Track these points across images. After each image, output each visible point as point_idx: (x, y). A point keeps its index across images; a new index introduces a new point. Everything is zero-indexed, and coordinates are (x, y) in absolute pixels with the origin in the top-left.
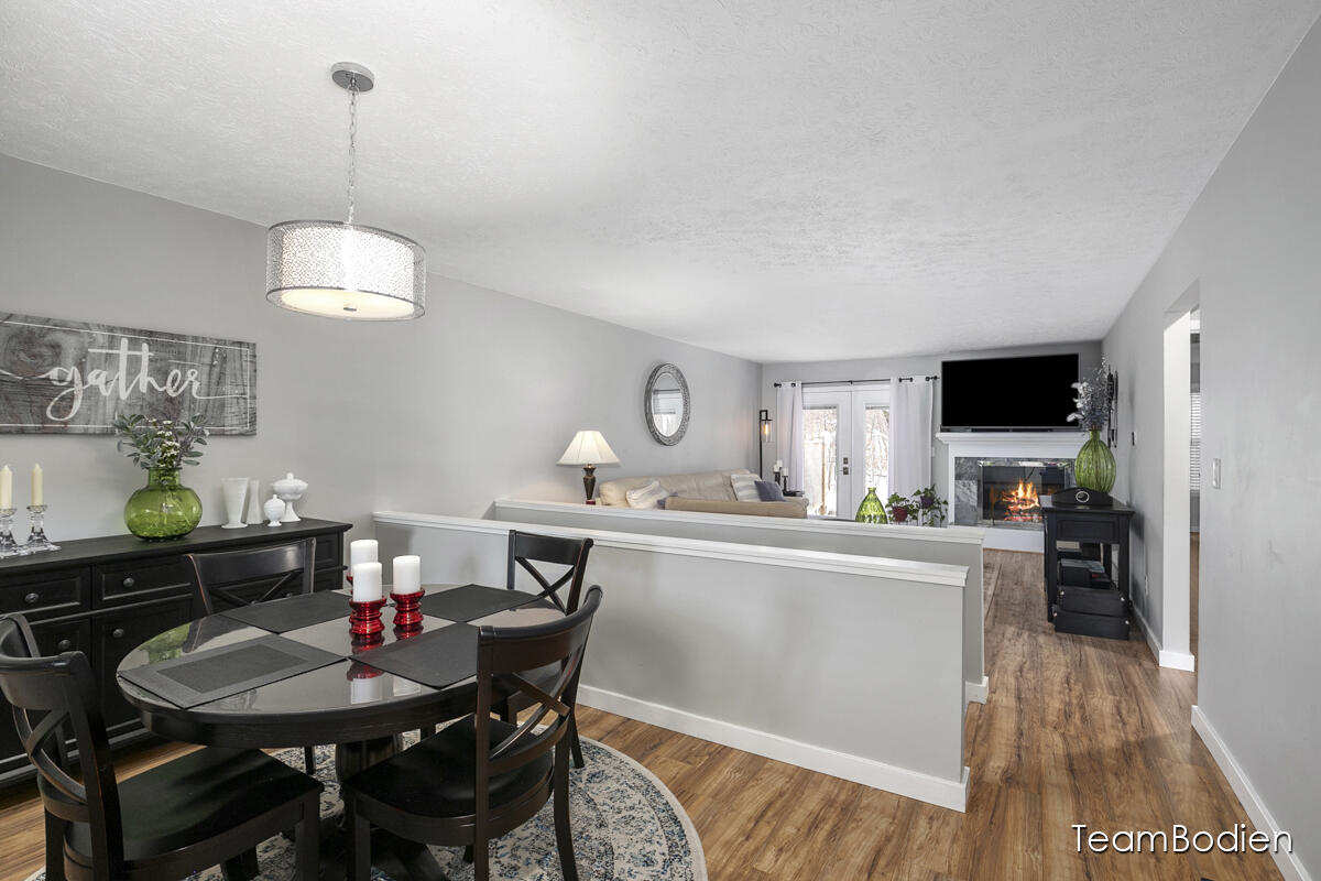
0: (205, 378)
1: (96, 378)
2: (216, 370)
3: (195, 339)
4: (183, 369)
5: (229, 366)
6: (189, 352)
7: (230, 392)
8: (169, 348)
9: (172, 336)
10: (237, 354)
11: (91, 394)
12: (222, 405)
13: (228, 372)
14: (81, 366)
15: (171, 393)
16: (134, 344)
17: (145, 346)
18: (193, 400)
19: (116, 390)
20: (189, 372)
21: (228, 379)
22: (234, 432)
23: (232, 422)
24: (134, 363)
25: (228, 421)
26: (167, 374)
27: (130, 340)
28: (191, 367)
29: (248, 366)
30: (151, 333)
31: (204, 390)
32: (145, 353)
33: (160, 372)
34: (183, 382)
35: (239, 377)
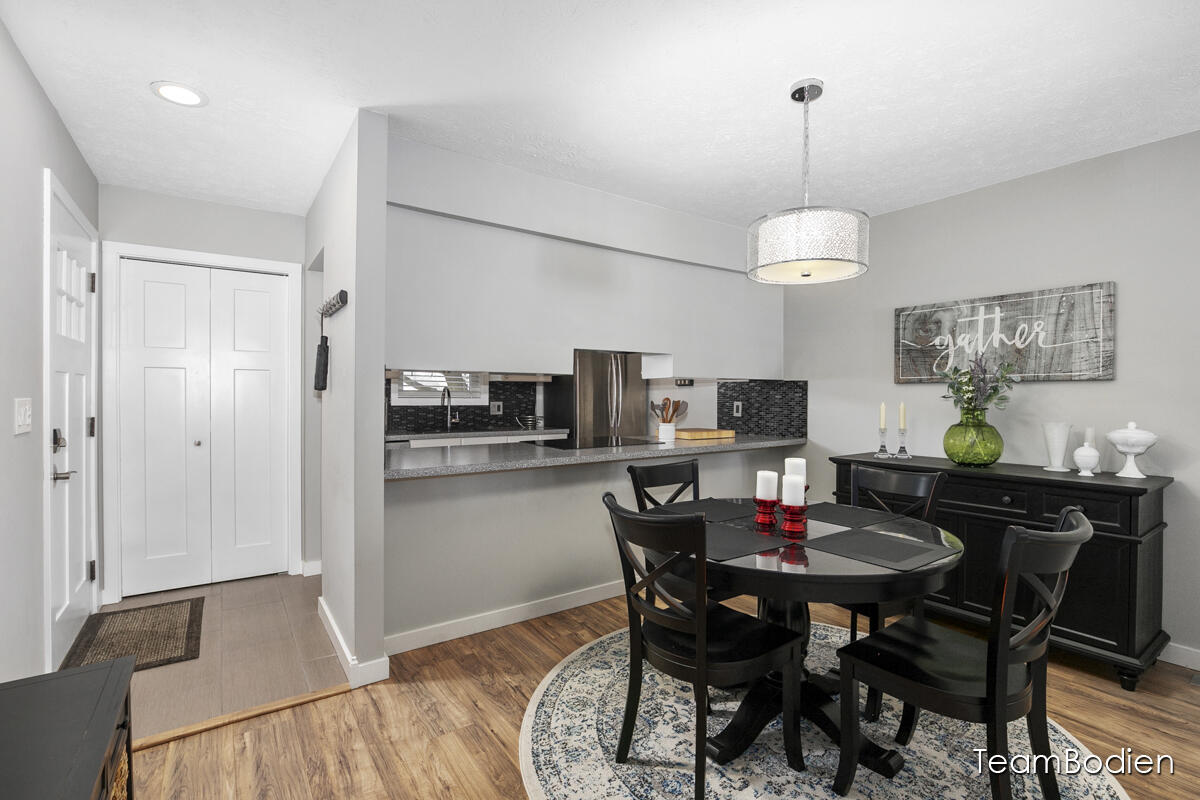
0: (1051, 327)
1: (963, 340)
2: (1063, 319)
3: (1042, 293)
4: (1030, 322)
5: (1077, 311)
6: (1035, 306)
7: (1078, 336)
8: (1015, 305)
9: (1020, 295)
10: (1088, 298)
11: (960, 351)
12: (1070, 351)
13: (1076, 318)
14: (953, 333)
15: (1019, 345)
16: (989, 309)
17: (998, 309)
18: (1039, 350)
19: (976, 346)
20: (1036, 324)
21: (1077, 325)
22: (1082, 378)
23: (1080, 366)
24: (989, 323)
25: (1075, 367)
26: (1015, 329)
27: (986, 306)
28: (1038, 319)
29: (1101, 309)
30: (1002, 297)
31: (1051, 338)
32: (998, 314)
33: (1010, 329)
34: (1029, 334)
35: (1089, 322)
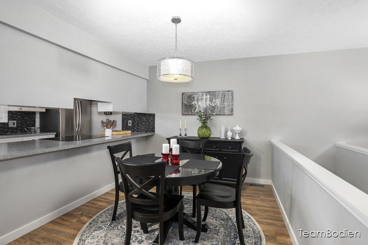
0: (220, 101)
1: (200, 103)
2: (223, 99)
3: (218, 92)
4: (216, 99)
5: (225, 97)
6: (217, 95)
7: (226, 104)
8: (212, 94)
9: (213, 92)
10: (228, 94)
11: (199, 106)
12: (224, 107)
13: (226, 99)
14: (197, 101)
15: (214, 106)
16: (206, 95)
17: (208, 95)
18: (218, 107)
19: (203, 105)
20: (217, 100)
21: (226, 101)
22: (227, 114)
23: (227, 112)
24: (206, 99)
25: (225, 112)
26: (212, 101)
27: (206, 94)
28: (218, 98)
29: (230, 97)
30: (209, 92)
31: (220, 104)
32: (208, 97)
33: (211, 101)
34: (216, 102)
35: (228, 100)
